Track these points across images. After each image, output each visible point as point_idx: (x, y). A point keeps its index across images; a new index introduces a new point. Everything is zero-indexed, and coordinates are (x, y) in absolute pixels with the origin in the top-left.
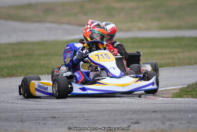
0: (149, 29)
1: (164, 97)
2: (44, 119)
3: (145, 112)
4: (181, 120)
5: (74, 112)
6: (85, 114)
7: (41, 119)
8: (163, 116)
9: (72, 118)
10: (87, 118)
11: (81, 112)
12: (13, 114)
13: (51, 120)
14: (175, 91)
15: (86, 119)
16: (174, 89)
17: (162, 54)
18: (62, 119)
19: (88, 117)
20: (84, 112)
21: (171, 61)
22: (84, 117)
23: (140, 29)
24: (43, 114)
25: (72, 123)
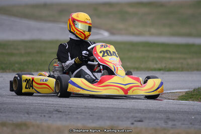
0: (160, 35)
1: (169, 99)
2: (50, 112)
3: (150, 111)
4: (184, 120)
5: (80, 108)
6: (90, 110)
7: (47, 112)
8: (167, 116)
9: (78, 113)
10: (92, 114)
11: (87, 108)
12: (19, 106)
13: (56, 114)
14: (181, 94)
15: (91, 115)
16: (180, 92)
17: (171, 59)
18: (67, 113)
19: (93, 113)
21: (179, 66)
22: (89, 113)
23: (152, 34)
24: (49, 107)
25: (77, 118)
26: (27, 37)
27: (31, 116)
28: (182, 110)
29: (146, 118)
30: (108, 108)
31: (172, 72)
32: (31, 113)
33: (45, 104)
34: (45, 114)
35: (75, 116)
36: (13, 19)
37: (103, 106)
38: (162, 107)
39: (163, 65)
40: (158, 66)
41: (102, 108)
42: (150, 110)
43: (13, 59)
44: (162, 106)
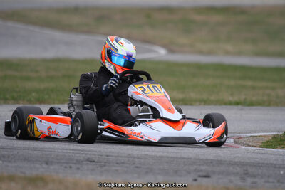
0: (239, 54)
1: (250, 146)
2: (79, 162)
3: (220, 163)
4: (269, 176)
5: (121, 157)
6: (136, 160)
7: (75, 162)
8: (244, 170)
9: (117, 163)
10: (138, 165)
11: (131, 157)
12: (36, 152)
13: (87, 164)
14: (266, 139)
15: (137, 167)
16: (265, 136)
17: (254, 88)
18: (103, 163)
19: (140, 164)
20: (134, 158)
21: (265, 98)
22: (134, 164)
23: (227, 53)
24: (78, 155)
25: (117, 171)
26: (50, 54)
27: (52, 167)
28: (266, 162)
29: (214, 172)
30: (162, 157)
31: (254, 107)
32: (52, 163)
33: (73, 150)
34: (71, 165)
35: (114, 168)
36: (31, 28)
37: (153, 154)
38: (238, 157)
39: (243, 97)
40: (235, 98)
41: (153, 157)
42: (221, 161)
43: (28, 85)
44: (239, 155)
